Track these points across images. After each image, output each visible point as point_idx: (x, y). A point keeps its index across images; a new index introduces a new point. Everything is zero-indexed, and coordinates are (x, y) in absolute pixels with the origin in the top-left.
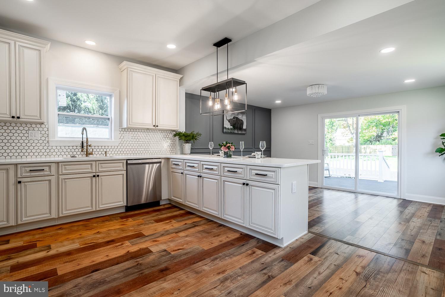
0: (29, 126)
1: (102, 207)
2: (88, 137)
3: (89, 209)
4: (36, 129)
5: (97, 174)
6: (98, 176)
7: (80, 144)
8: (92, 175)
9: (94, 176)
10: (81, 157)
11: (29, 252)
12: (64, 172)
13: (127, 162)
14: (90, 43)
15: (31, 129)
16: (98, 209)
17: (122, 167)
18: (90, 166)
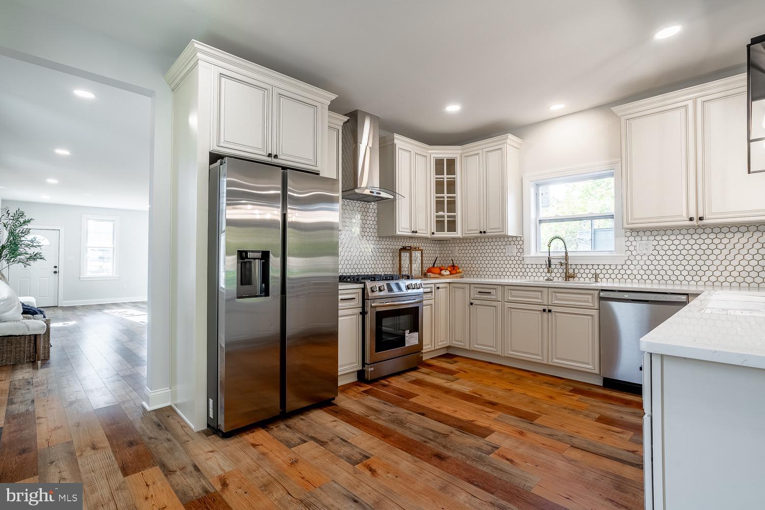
0: (506, 240)
1: (557, 362)
2: (568, 250)
3: (537, 358)
4: (512, 243)
5: (550, 308)
6: (550, 311)
7: (544, 262)
8: (541, 308)
9: (544, 310)
10: (559, 281)
11: (443, 376)
12: (510, 298)
13: (599, 293)
14: (557, 107)
15: (508, 243)
16: (550, 363)
17: (591, 301)
18: (540, 294)
